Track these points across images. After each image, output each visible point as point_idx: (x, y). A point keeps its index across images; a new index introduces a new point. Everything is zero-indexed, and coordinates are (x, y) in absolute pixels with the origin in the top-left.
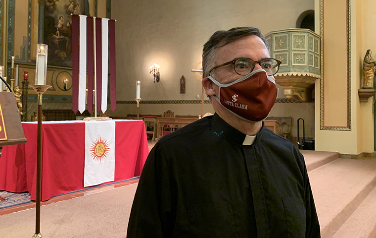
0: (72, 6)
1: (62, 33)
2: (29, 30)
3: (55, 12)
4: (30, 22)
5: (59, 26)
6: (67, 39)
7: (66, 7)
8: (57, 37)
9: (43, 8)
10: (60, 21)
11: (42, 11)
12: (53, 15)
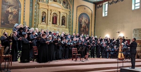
0: (86, 21)
1: (83, 28)
2: (76, 28)
3: (82, 23)
4: (76, 25)
5: (83, 26)
6: (84, 29)
7: (85, 21)
8: (82, 29)
9: (79, 22)
10: (83, 25)
11: (79, 23)
12: (81, 24)
